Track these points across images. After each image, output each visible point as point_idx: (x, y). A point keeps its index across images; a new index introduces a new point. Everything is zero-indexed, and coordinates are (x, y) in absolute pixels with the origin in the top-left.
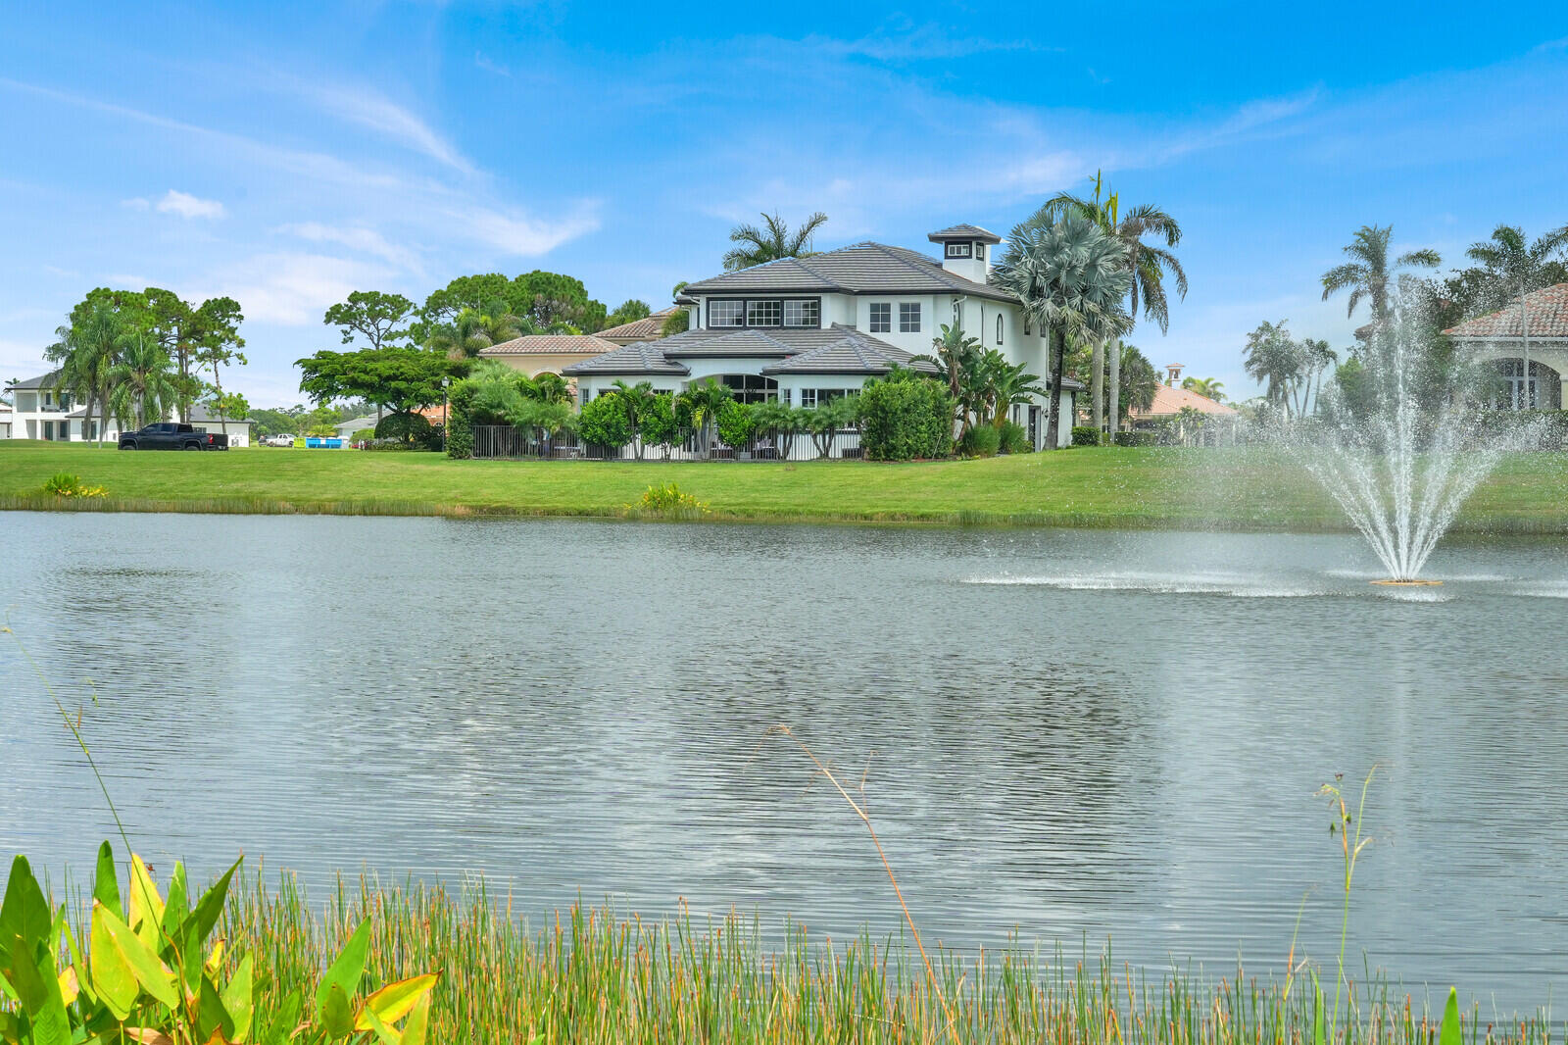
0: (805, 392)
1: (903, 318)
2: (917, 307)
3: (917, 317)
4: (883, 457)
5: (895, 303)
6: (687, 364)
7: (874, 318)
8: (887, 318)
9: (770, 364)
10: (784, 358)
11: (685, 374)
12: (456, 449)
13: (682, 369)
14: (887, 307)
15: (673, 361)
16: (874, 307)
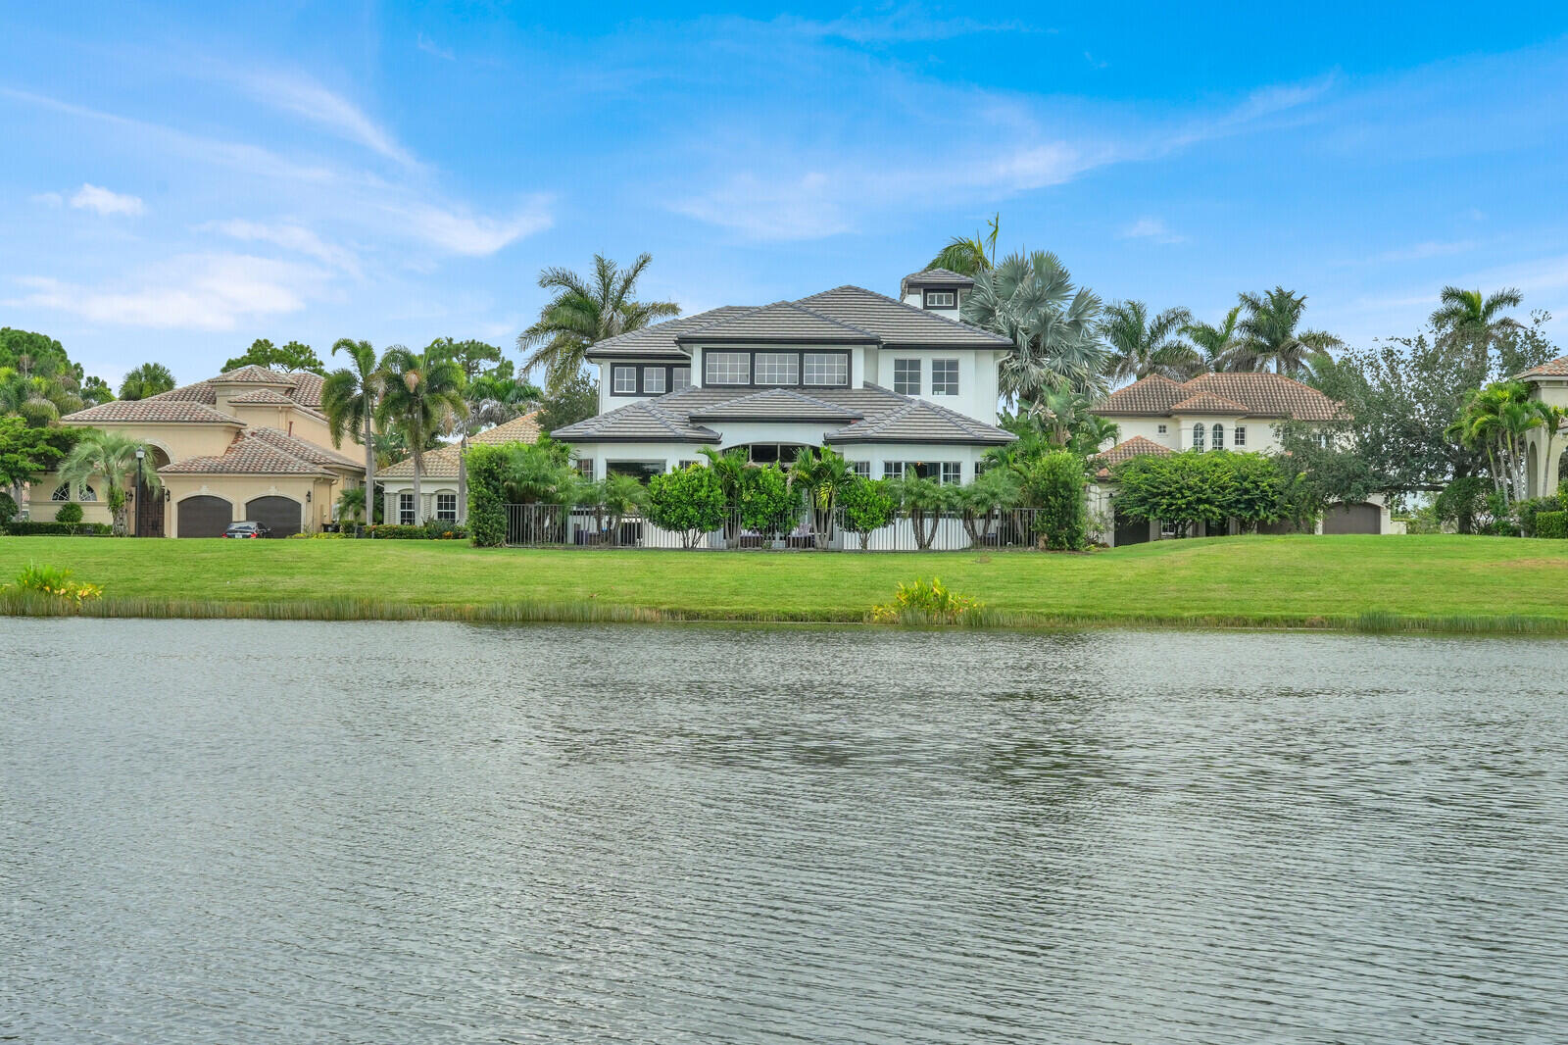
0: (888, 466)
1: (937, 377)
2: (954, 365)
3: (954, 377)
4: (1068, 546)
5: (927, 361)
6: (717, 429)
7: (899, 377)
8: (916, 377)
9: (833, 431)
10: (849, 423)
11: (716, 441)
12: (484, 534)
13: (711, 436)
14: (916, 364)
15: (698, 425)
16: (900, 364)
